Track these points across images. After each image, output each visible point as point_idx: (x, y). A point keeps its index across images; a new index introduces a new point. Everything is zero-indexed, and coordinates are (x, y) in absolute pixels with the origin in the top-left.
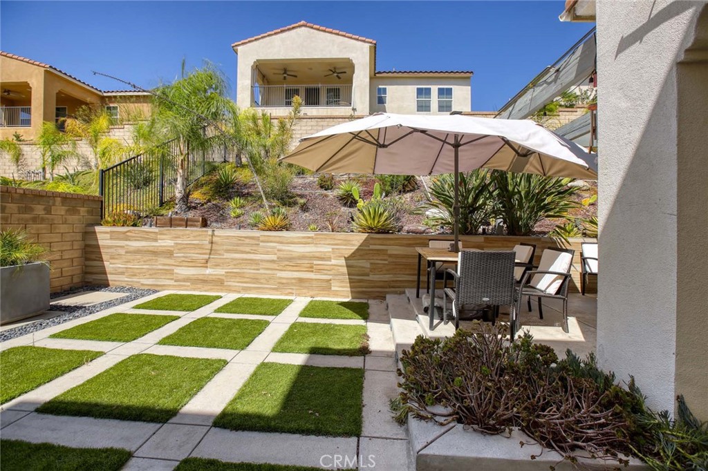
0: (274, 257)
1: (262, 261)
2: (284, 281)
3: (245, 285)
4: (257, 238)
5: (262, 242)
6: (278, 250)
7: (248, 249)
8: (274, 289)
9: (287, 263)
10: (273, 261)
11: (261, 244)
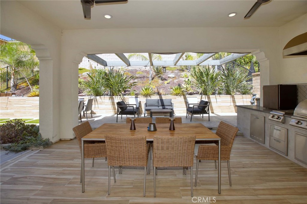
0: (31, 106)
1: (27, 107)
2: (34, 113)
3: (21, 115)
4: (25, 99)
5: (27, 101)
6: (32, 103)
7: (22, 103)
8: (31, 116)
9: (35, 107)
10: (30, 107)
11: (26, 101)
